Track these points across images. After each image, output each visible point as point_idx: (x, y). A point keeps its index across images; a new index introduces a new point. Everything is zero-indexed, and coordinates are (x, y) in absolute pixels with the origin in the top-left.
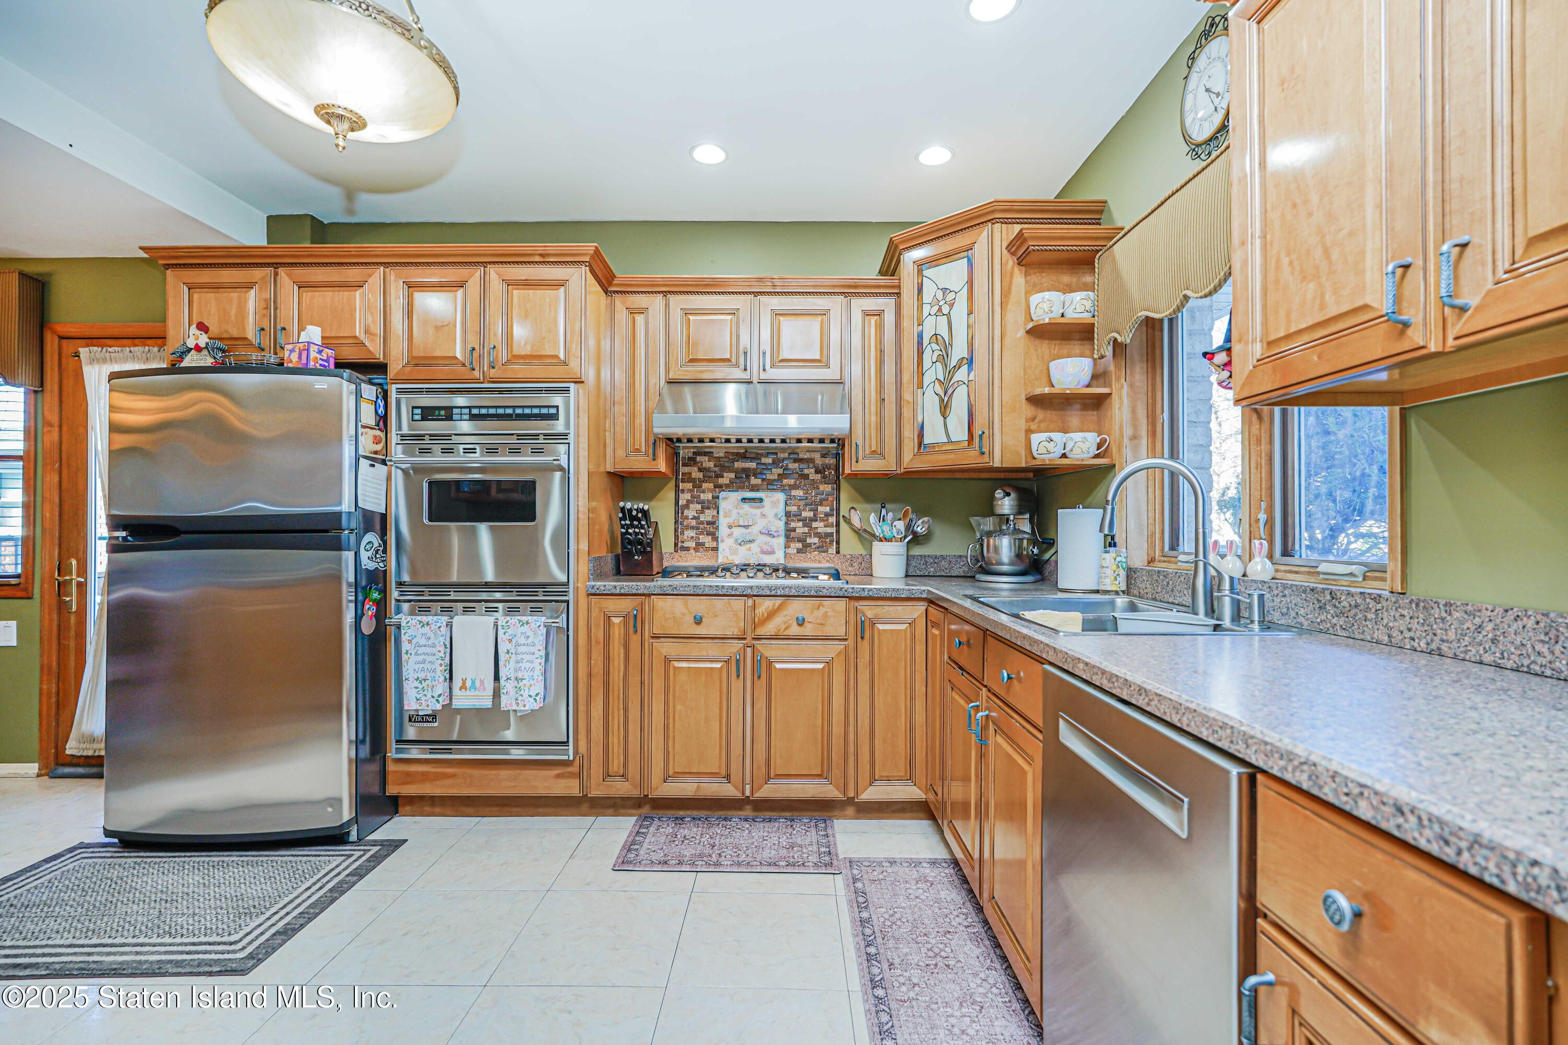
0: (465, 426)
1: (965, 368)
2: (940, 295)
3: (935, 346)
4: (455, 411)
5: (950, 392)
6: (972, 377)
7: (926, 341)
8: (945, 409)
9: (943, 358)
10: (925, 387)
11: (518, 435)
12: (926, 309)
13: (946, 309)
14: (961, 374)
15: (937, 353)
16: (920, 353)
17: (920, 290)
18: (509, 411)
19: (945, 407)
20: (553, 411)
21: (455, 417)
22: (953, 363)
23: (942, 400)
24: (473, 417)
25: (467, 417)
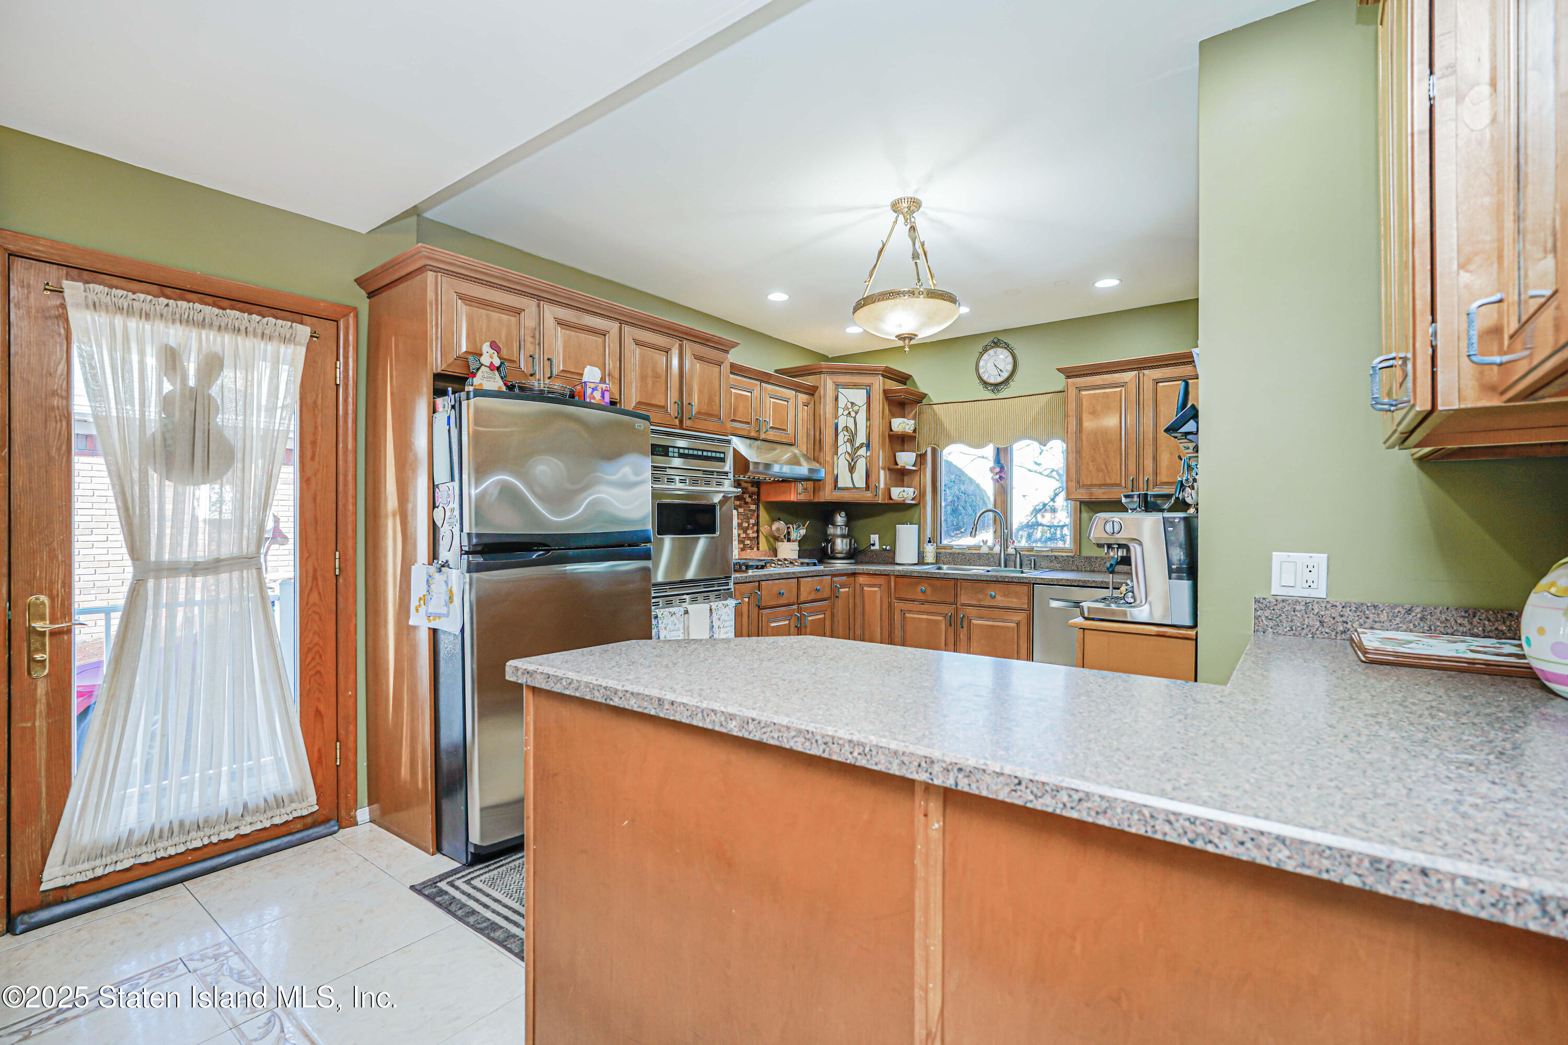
0: (677, 462)
1: (864, 449)
2: (849, 405)
3: (846, 433)
4: (671, 449)
5: (855, 461)
6: (868, 454)
7: (840, 429)
8: (852, 469)
9: (851, 441)
10: (839, 454)
11: (704, 471)
12: (840, 411)
13: (853, 414)
14: (862, 451)
15: (846, 438)
16: (837, 435)
17: (837, 399)
18: (700, 453)
19: (852, 468)
20: (722, 455)
21: (671, 454)
22: (857, 445)
23: (850, 464)
24: (681, 456)
25: (676, 455)
